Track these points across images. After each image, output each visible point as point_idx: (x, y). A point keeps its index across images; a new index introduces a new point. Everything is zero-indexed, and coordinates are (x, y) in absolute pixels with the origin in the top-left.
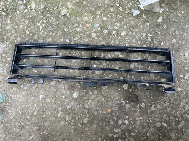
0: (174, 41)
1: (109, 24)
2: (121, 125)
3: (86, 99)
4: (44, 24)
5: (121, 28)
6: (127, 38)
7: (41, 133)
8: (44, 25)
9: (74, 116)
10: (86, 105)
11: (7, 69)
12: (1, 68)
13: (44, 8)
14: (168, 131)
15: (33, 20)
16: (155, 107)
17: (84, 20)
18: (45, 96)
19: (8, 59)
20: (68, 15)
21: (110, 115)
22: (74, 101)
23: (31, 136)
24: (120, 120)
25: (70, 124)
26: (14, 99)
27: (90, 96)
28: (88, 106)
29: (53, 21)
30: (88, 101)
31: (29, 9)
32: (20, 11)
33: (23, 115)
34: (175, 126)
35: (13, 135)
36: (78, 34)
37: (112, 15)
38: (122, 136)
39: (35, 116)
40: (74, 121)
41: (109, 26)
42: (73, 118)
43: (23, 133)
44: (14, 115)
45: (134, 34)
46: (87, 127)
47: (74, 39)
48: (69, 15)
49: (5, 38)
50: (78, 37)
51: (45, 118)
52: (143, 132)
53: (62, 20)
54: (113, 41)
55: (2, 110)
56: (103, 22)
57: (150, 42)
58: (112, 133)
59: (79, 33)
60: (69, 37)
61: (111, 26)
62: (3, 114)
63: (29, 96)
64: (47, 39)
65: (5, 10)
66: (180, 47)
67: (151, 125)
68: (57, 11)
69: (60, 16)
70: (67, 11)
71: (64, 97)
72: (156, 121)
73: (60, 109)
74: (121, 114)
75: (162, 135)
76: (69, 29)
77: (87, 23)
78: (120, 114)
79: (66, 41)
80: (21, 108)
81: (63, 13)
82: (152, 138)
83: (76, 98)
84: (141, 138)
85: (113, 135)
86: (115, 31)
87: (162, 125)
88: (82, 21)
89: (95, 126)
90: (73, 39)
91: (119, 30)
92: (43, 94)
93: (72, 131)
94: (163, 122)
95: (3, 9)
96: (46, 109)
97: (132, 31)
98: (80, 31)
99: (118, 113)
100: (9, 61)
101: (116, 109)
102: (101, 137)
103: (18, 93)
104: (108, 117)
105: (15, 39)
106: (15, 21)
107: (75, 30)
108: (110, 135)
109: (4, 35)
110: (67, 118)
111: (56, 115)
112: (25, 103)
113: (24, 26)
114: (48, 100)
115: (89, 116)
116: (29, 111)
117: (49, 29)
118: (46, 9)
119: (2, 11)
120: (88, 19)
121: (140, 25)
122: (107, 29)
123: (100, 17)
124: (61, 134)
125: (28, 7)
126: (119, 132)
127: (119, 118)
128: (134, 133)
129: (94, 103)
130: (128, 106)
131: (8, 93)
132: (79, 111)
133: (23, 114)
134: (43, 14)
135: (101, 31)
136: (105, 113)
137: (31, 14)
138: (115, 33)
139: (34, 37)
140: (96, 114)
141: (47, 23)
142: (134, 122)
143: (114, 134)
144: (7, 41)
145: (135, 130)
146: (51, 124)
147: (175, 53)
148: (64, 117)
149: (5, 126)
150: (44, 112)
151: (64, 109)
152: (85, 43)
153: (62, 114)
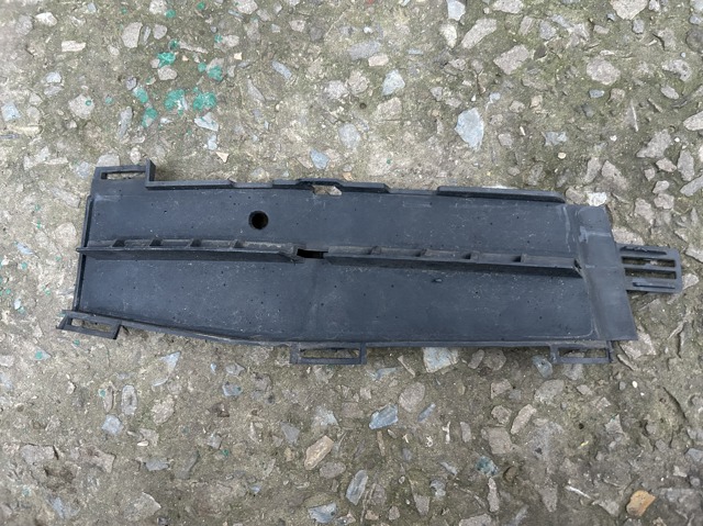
3: (505, 398)
9: (406, 483)
10: (494, 433)
11: (46, 102)
12: (15, 88)
19: (69, 46)
22: (422, 387)
26: (52, 294)
27: (536, 382)
28: (508, 443)
30: (515, 407)
33: (83, 403)
39: (159, 429)
40: (402, 516)
42: (397, 495)
43: (57, 518)
44: (27, 391)
47: (497, 5)
51: (218, 457)
73: (325, 418)
79: (445, 8)
83: (436, 375)
90: (489, 5)
96: (235, 399)
100: (68, 58)
101: (684, 497)
110: (359, 486)
111: (288, 453)
115: (504, 504)
116: (129, 390)
129: (550, 431)
131: (23, 251)
132: (443, 457)
133: (83, 396)
140: (550, 500)
146: (247, 502)
148: (338, 478)
150: (220, 415)
151: (351, 427)
152: (567, 40)
153: (329, 456)
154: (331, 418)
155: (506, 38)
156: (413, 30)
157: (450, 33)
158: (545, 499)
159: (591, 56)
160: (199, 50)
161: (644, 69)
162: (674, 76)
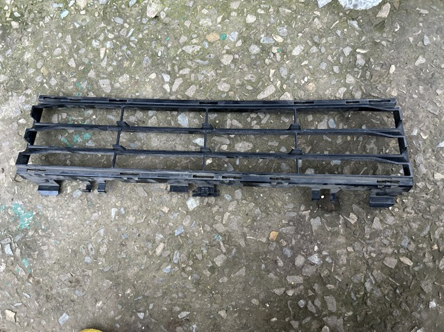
0: (421, 60)
1: (263, 31)
2: (303, 267)
3: (218, 212)
4: (109, 42)
5: (292, 39)
6: (306, 62)
7: (120, 295)
8: (108, 44)
9: (192, 251)
10: (218, 225)
13: (106, 4)
14: (414, 276)
15: (83, 35)
16: (381, 221)
17: (202, 26)
18: (122, 209)
20: (163, 16)
21: (275, 244)
22: (189, 216)
23: (96, 301)
24: (299, 256)
25: (183, 270)
26: (54, 220)
27: (227, 204)
28: (223, 227)
29: (130, 34)
30: (222, 214)
31: (72, 8)
32: (52, 16)
33: (76, 255)
34: (431, 264)
35: (57, 301)
36: (189, 60)
37: (267, 10)
38: (307, 293)
39: (104, 257)
40: (194, 263)
41: (262, 36)
42: (191, 256)
43: (78, 297)
44: (56, 256)
45: (323, 50)
46: (223, 274)
47: (181, 72)
48: (167, 16)
49: (22, 80)
50: (190, 67)
51: (127, 261)
52: (355, 281)
53: (151, 29)
54: (274, 71)
55: (29, 247)
56: (248, 26)
57: (363, 68)
58: (283, 287)
59: (191, 58)
60: (169, 69)
61: (267, 34)
62: (30, 254)
63: (87, 211)
64: (119, 76)
65: (17, 14)
66: (437, 75)
67: (373, 263)
68: (137, 9)
69: (144, 21)
70: (161, 6)
71: (166, 209)
72: (386, 255)
73: (159, 236)
74: (302, 241)
75: (402, 286)
76: (168, 49)
77: (208, 34)
78: (299, 242)
79: (163, 78)
80: (71, 240)
81: (151, 13)
82: (377, 293)
83: (193, 211)
84: (352, 294)
85: (285, 292)
86: (276, 46)
87: (400, 261)
88: (196, 28)
89: (242, 272)
90: (178, 73)
91: (286, 44)
92: (117, 204)
93: (190, 286)
94: (402, 256)
95: (12, 14)
96: (127, 239)
97: (317, 45)
98: (193, 52)
99: (295, 239)
101: (289, 230)
102: (257, 297)
103: (60, 206)
104: (273, 249)
105: (45, 81)
106: (41, 39)
107: (183, 51)
108: (278, 291)
109: (18, 74)
110: (177, 257)
111: (150, 252)
112: (79, 228)
113: (63, 50)
114: (131, 218)
115: (227, 249)
116: (90, 246)
117: (121, 54)
118: (111, 7)
119: (10, 17)
120: (212, 22)
121: (336, 28)
122: (258, 43)
123: (238, 14)
124: (165, 294)
125: (70, 5)
126: (300, 284)
127: (296, 251)
128: (335, 284)
129: (236, 220)
130: (316, 223)
131: (39, 207)
132: (203, 239)
133: (75, 253)
134: (104, 18)
135: (245, 50)
136: (264, 240)
137: (76, 21)
138: (278, 52)
139: (89, 74)
140: (242, 243)
141: (116, 38)
142: (332, 259)
143: (287, 289)
144: (27, 88)
145: (336, 277)
146: (141, 273)
147: (424, 89)
148: (169, 256)
149: (38, 282)
150: (123, 245)
151: (169, 237)
152: (208, 79)
153: (164, 249)
154: (162, 236)
155: (187, 84)
156: (154, 90)
157: (167, 87)
158: (241, 243)
159: (218, 82)
160: (80, 118)
161: (238, 82)
162: (249, 81)
